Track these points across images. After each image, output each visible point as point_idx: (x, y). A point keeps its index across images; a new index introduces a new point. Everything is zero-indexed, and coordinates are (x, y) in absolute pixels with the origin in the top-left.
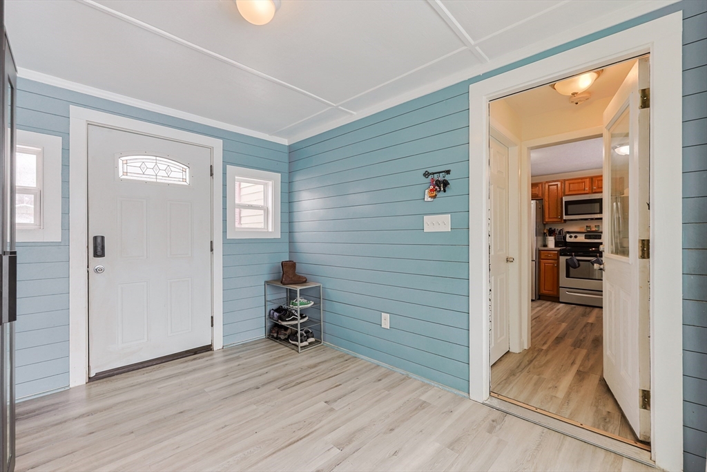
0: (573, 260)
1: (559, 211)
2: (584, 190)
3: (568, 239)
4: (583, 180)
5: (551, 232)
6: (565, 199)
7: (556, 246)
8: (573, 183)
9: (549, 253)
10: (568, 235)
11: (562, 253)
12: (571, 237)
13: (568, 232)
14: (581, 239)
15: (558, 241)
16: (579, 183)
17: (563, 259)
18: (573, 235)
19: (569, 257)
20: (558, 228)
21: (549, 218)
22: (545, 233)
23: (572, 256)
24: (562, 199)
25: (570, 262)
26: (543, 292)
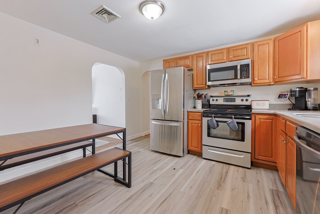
0: (213, 121)
1: (204, 78)
2: (223, 59)
3: (212, 102)
4: (222, 51)
5: (199, 97)
6: (208, 67)
7: (203, 108)
8: (214, 54)
9: (195, 115)
10: (211, 99)
11: (205, 114)
12: (213, 100)
13: (212, 97)
14: (221, 102)
15: (204, 104)
16: (219, 53)
17: (205, 120)
18: (215, 99)
19: (209, 119)
20: (204, 92)
21: (197, 84)
22: (194, 97)
23: (212, 117)
24: (206, 68)
25: (210, 124)
26: (191, 148)
